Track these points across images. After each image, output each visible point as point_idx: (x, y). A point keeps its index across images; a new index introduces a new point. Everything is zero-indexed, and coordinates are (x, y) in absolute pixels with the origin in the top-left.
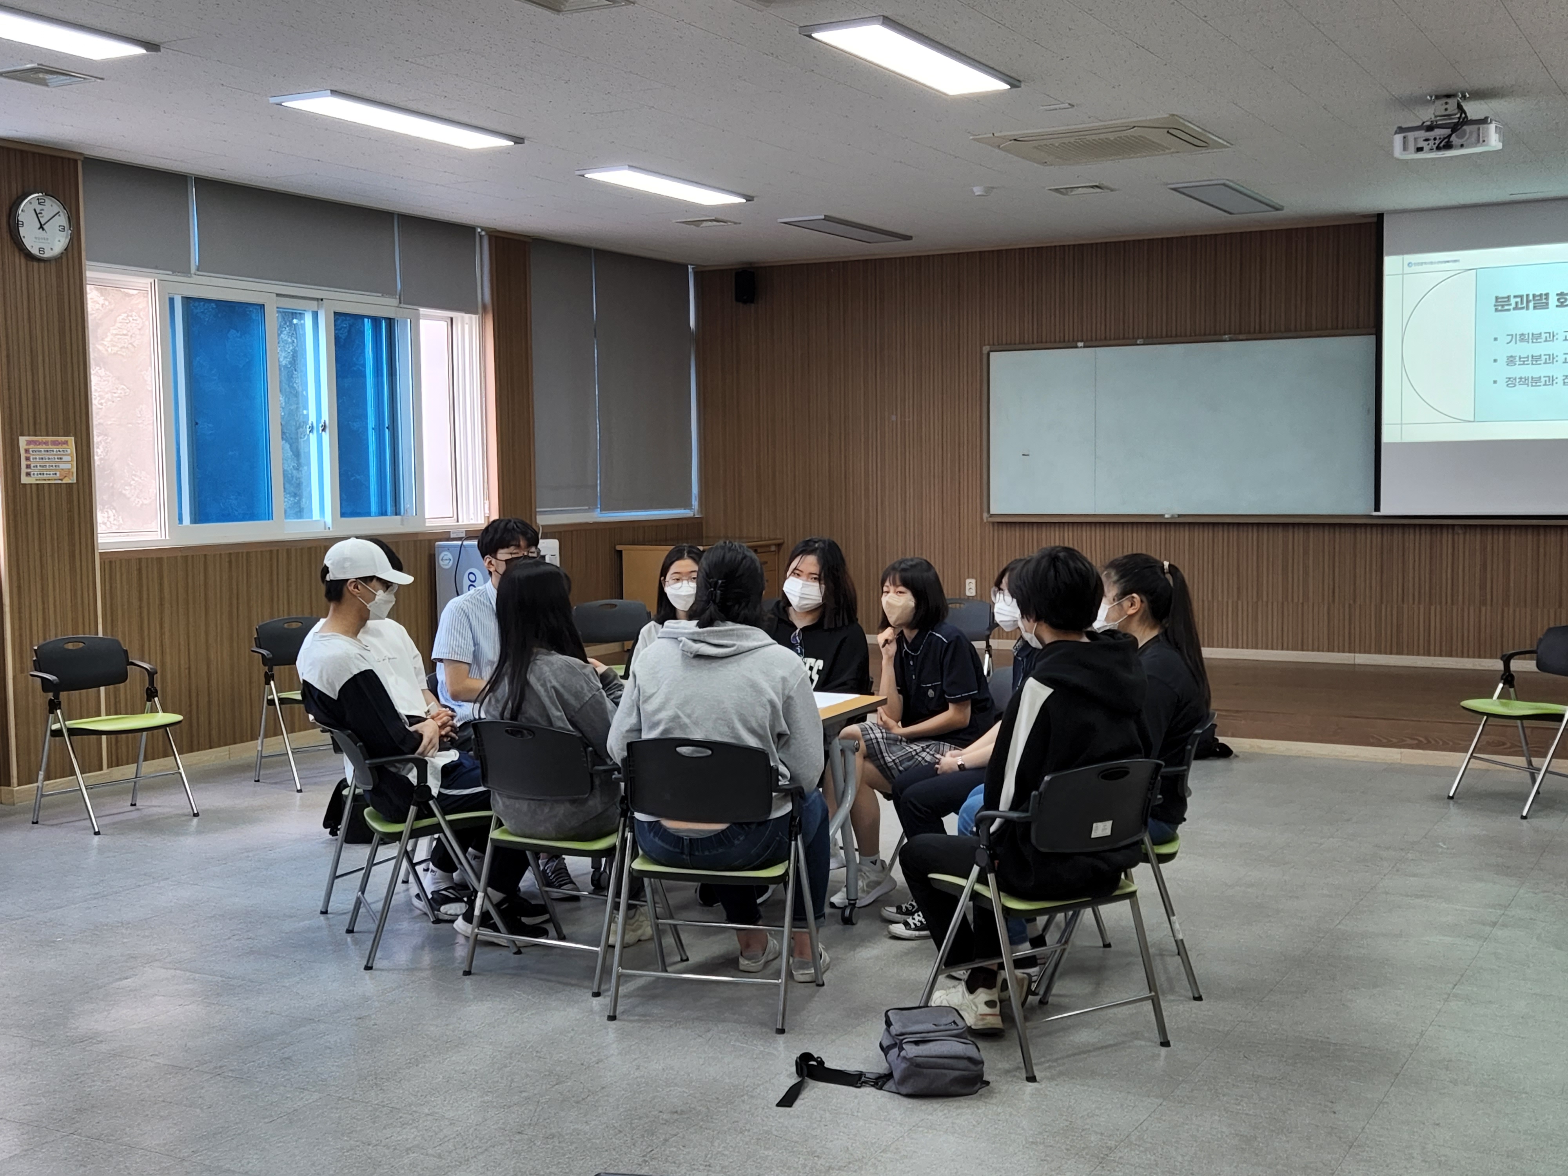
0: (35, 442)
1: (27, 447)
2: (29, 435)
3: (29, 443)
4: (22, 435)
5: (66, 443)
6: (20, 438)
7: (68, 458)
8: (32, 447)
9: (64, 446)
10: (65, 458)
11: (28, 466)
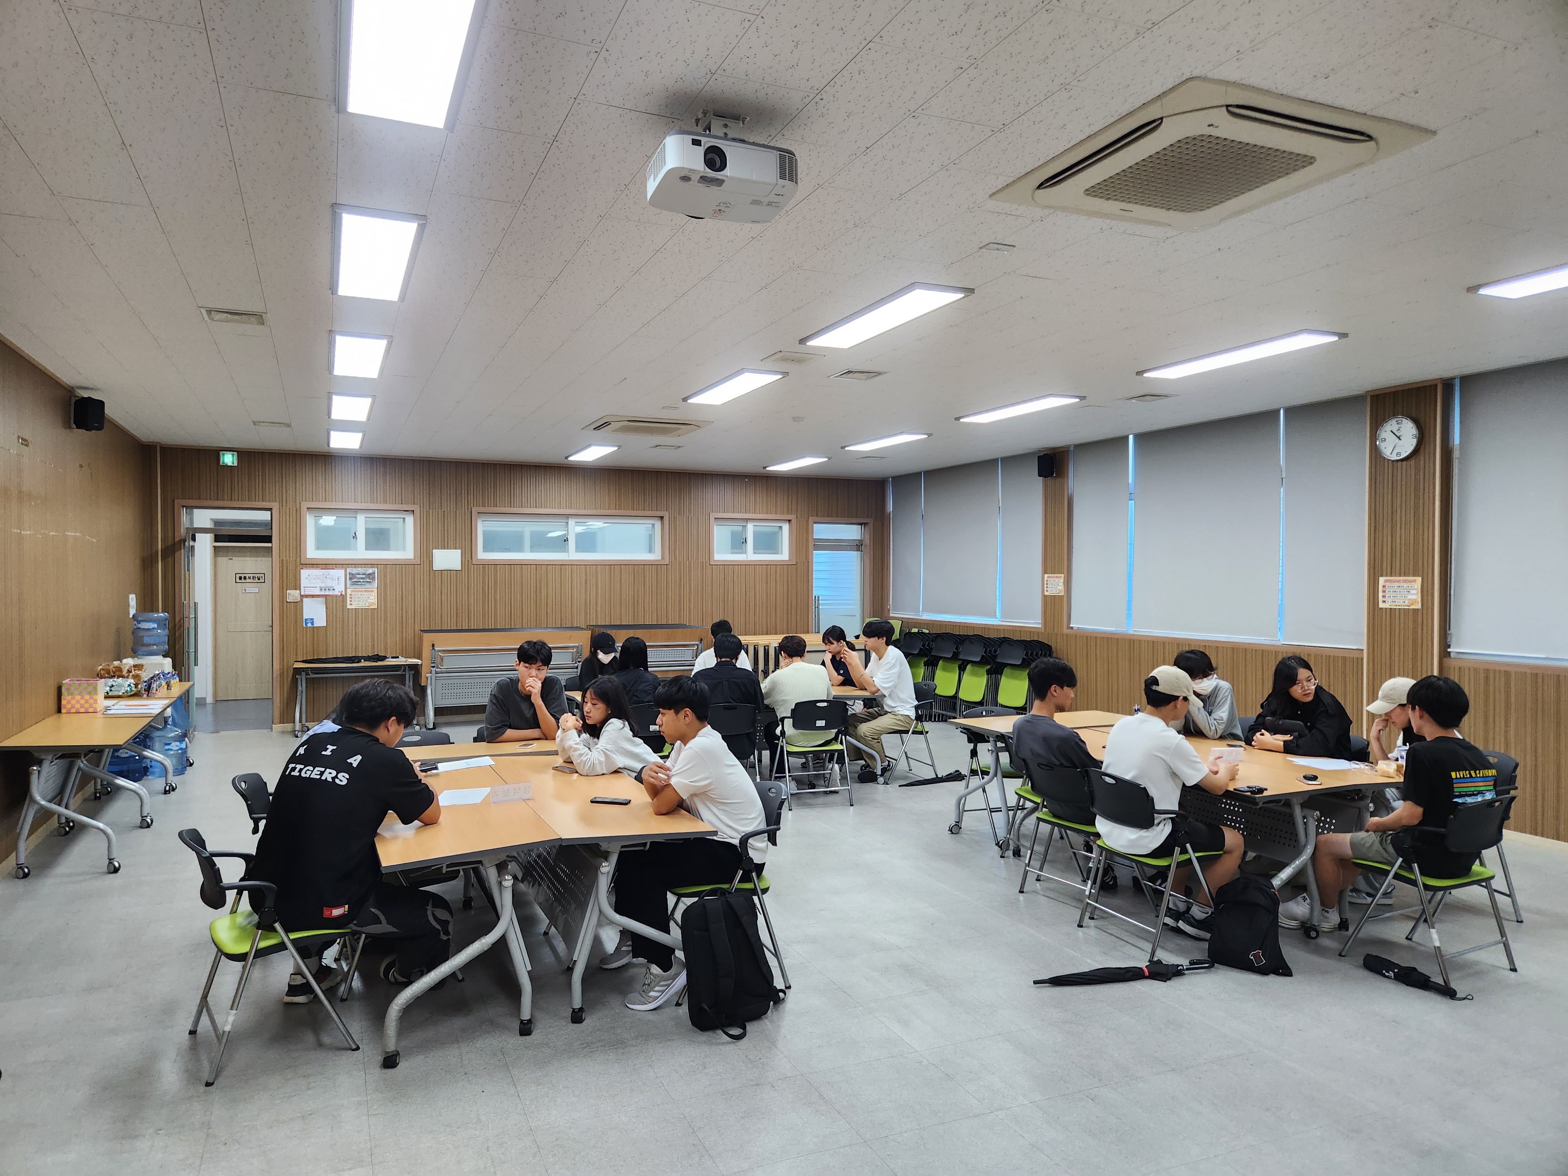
0: (1390, 581)
1: (1385, 584)
2: (1386, 576)
3: (1386, 581)
4: (1382, 576)
5: (1415, 581)
6: (1380, 578)
7: (1415, 592)
8: (1387, 584)
9: (1414, 583)
10: (1412, 592)
11: (1384, 597)
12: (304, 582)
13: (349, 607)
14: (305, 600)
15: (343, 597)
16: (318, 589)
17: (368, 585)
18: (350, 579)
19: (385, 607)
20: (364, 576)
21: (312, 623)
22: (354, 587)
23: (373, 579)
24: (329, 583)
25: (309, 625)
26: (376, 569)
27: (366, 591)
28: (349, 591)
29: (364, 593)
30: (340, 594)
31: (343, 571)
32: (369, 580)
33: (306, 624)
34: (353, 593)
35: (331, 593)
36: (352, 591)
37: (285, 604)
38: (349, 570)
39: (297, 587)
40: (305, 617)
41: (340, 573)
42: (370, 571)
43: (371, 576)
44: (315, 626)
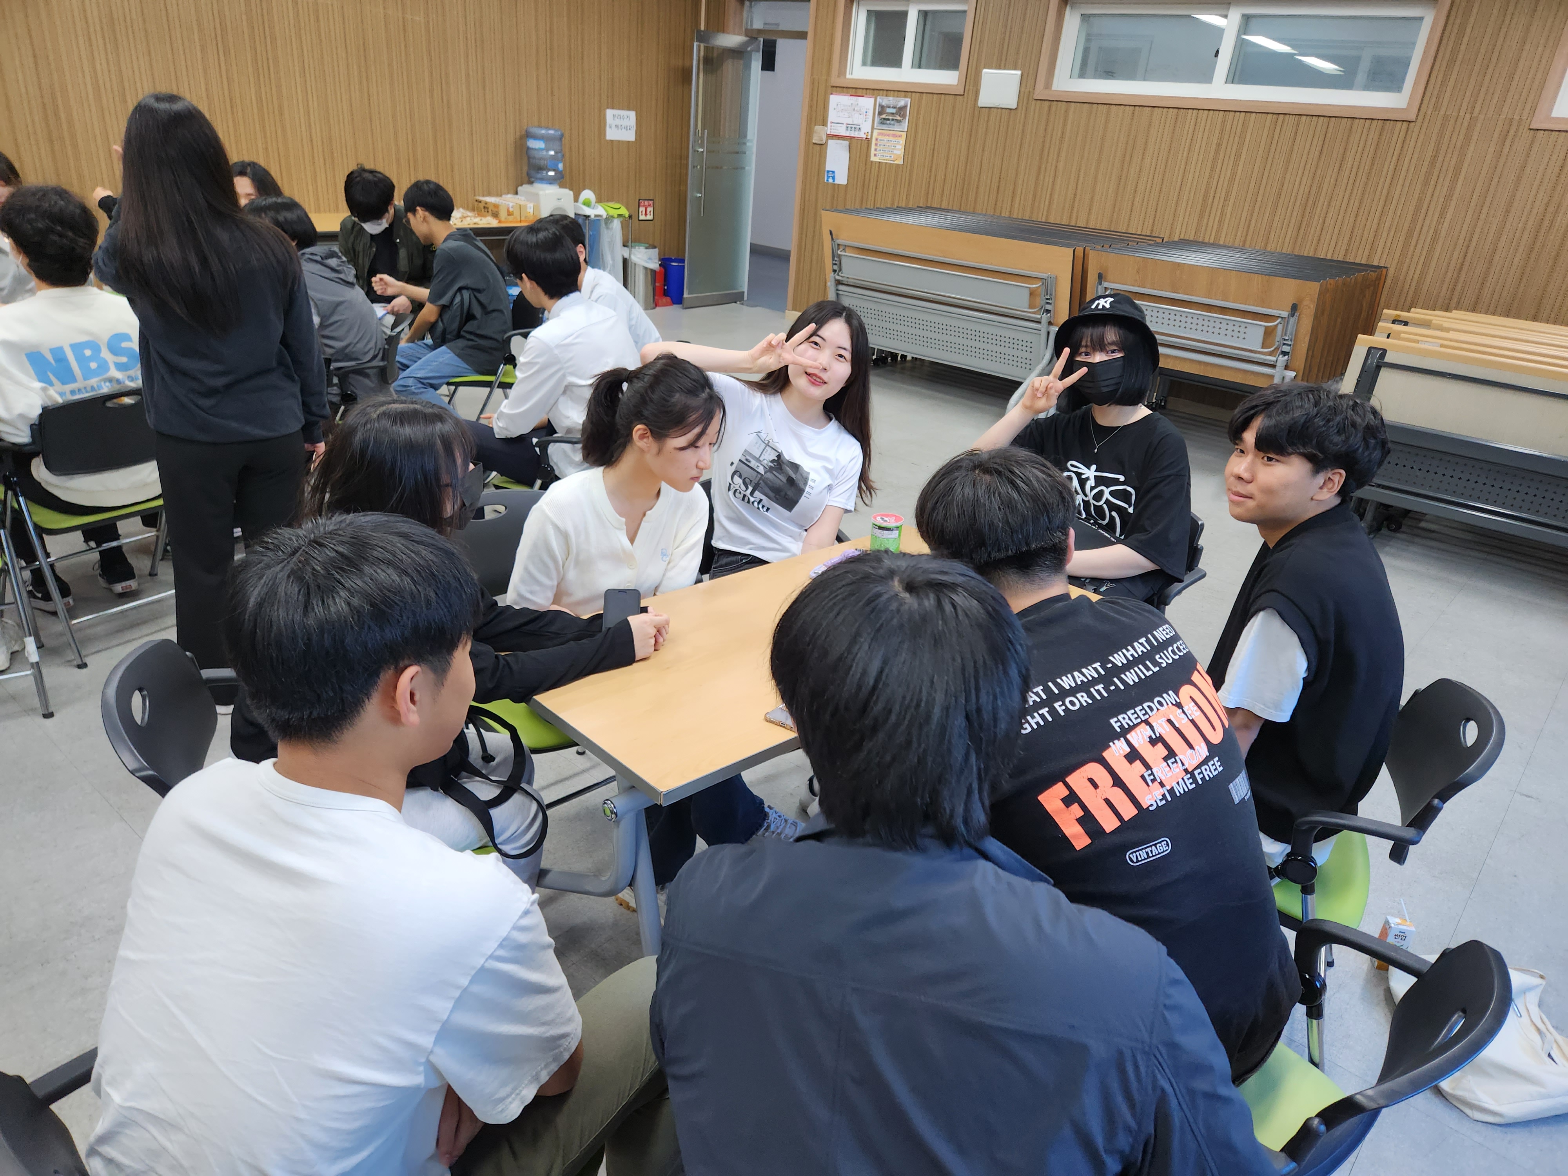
12: (832, 116)
13: (873, 159)
14: (830, 142)
15: (868, 141)
16: (844, 126)
17: (897, 127)
18: (880, 113)
19: (912, 165)
20: (894, 111)
21: (833, 178)
22: (884, 127)
23: (904, 116)
24: (857, 119)
25: (831, 180)
26: (909, 100)
27: (894, 136)
28: (876, 132)
29: (891, 138)
30: (865, 136)
31: (872, 100)
32: (898, 118)
33: (828, 177)
34: (880, 137)
35: (855, 134)
36: (879, 134)
37: (811, 145)
38: (879, 100)
39: (824, 123)
40: (827, 169)
41: (867, 103)
42: (902, 103)
43: (901, 110)
44: (837, 182)
